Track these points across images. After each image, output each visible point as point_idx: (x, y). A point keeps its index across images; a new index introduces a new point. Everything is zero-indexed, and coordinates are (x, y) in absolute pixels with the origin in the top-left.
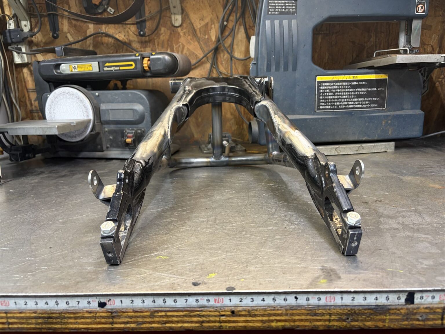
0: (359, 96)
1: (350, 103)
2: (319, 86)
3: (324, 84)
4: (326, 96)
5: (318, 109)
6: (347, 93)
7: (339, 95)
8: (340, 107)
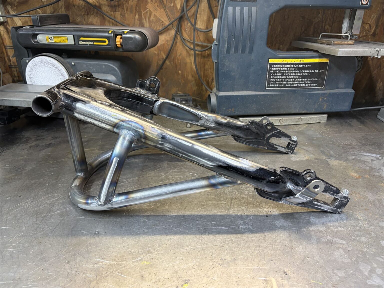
0: (303, 77)
1: (295, 82)
2: (271, 67)
3: (275, 66)
4: (276, 76)
5: (268, 87)
6: (293, 74)
7: (287, 76)
8: (286, 85)
